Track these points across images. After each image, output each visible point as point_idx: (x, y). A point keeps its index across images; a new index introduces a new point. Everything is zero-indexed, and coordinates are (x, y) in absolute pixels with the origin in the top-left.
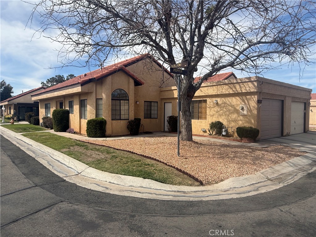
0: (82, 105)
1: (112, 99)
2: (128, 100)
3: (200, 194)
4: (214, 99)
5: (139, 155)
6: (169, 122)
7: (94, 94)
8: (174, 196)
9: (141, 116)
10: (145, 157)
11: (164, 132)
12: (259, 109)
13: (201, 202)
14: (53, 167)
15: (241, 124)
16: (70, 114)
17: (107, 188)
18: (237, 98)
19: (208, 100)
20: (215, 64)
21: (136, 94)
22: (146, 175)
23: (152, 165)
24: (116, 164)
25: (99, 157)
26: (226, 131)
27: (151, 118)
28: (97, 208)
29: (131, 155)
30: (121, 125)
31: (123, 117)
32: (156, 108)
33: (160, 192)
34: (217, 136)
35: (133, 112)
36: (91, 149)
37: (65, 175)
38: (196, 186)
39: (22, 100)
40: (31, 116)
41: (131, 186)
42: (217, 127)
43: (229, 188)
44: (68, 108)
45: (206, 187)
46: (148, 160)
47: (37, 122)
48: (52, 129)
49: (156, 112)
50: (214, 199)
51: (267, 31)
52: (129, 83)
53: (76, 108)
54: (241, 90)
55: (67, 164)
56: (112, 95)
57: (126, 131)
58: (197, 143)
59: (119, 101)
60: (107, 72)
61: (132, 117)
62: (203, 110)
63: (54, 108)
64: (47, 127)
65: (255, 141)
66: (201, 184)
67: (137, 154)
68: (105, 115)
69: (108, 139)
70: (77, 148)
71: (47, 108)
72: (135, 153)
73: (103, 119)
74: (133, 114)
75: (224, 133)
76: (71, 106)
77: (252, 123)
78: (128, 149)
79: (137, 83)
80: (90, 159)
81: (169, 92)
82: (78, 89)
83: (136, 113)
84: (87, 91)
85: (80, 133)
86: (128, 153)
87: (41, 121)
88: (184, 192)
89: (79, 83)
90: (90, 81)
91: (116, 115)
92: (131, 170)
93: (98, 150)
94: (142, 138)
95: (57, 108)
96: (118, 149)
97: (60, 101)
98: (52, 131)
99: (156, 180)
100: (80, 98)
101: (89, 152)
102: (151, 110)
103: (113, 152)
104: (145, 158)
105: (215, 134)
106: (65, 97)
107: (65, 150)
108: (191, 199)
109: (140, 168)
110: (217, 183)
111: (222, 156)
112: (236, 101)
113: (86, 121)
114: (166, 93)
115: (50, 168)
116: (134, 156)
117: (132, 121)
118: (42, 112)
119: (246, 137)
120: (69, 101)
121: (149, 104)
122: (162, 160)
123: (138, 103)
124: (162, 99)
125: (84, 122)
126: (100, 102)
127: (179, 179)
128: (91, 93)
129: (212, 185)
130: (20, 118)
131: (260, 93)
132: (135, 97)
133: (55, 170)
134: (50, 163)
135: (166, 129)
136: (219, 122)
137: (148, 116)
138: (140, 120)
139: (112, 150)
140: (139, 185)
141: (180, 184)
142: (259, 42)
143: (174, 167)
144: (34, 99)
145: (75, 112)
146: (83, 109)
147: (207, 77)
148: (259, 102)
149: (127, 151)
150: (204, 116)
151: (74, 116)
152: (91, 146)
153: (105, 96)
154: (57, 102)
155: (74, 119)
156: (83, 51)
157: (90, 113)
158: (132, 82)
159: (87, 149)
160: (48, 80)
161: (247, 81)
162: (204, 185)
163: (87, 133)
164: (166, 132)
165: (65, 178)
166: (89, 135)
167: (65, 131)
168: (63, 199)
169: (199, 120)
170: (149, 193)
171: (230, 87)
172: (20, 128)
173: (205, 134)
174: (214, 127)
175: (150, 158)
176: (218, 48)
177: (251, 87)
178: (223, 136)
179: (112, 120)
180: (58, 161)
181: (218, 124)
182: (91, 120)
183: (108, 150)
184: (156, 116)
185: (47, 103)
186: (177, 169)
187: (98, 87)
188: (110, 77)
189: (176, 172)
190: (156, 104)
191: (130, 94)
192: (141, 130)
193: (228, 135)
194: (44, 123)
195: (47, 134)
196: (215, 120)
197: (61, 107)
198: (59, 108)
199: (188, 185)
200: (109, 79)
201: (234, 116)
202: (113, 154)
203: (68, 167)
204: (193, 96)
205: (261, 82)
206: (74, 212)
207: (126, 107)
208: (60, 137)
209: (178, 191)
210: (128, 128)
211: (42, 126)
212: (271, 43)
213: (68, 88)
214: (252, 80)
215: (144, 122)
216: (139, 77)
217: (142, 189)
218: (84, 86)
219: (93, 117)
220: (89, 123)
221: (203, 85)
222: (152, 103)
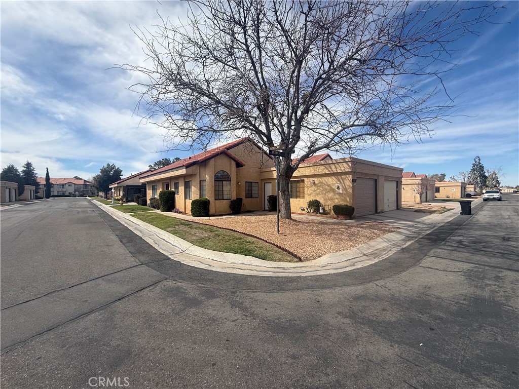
0: (187, 186)
1: (215, 181)
2: (230, 181)
3: (299, 270)
4: (311, 179)
5: (240, 233)
6: (269, 201)
7: (198, 176)
8: (274, 272)
9: (243, 196)
10: (247, 234)
11: (265, 210)
12: (353, 188)
13: (300, 277)
14: (159, 245)
15: (337, 202)
16: (176, 195)
17: (210, 265)
18: (333, 177)
19: (306, 180)
20: (312, 146)
21: (238, 175)
22: (248, 252)
23: (253, 243)
24: (219, 242)
25: (202, 236)
26: (323, 209)
27: (252, 197)
28: (200, 285)
29: (233, 233)
30: (224, 205)
31: (225, 197)
32: (256, 188)
33: (261, 268)
34: (314, 214)
35: (235, 192)
36: (195, 228)
37: (170, 253)
38: (295, 262)
39: (130, 183)
40: (139, 198)
41: (233, 263)
42: (315, 206)
43: (326, 263)
44: (174, 190)
45: (304, 263)
46: (249, 238)
47: (145, 203)
48: (158, 209)
49: (256, 192)
50: (312, 275)
51: (360, 115)
52: (231, 164)
53: (181, 189)
54: (336, 170)
55: (172, 242)
56: (215, 176)
57: (229, 211)
58: (296, 221)
59: (221, 182)
60: (210, 155)
61: (234, 197)
62: (301, 190)
63: (161, 190)
64: (154, 207)
65: (351, 218)
66: (300, 260)
67: (238, 232)
68: (208, 195)
69: (211, 218)
70: (182, 227)
71: (154, 189)
72: (236, 231)
73: (206, 199)
74: (235, 194)
75: (321, 211)
76: (177, 187)
77: (347, 201)
78: (230, 228)
79: (239, 165)
80: (194, 238)
81: (268, 173)
82: (183, 171)
83: (237, 194)
84: (191, 173)
85: (185, 213)
86: (231, 231)
87: (148, 202)
88: (284, 268)
89: (184, 166)
90: (194, 163)
91: (219, 195)
92: (233, 248)
93: (202, 229)
94: (244, 217)
95: (163, 189)
96: (220, 228)
97: (166, 182)
98: (159, 212)
99: (257, 257)
100: (184, 179)
101: (193, 231)
102: (252, 190)
103: (216, 231)
104: (246, 236)
105: (313, 212)
106: (170, 179)
107: (170, 229)
108: (290, 275)
109: (242, 246)
110: (315, 259)
111: (320, 233)
112: (331, 181)
113: (191, 201)
114: (266, 174)
115: (156, 247)
116: (236, 234)
117: (233, 200)
118: (149, 194)
119: (342, 214)
120: (175, 183)
121: (250, 184)
122: (262, 238)
123: (240, 183)
124: (262, 179)
125: (189, 203)
126: (204, 183)
127: (279, 256)
128: (195, 174)
129: (310, 261)
130: (129, 199)
131: (354, 172)
132: (237, 178)
133: (160, 248)
134: (157, 242)
135: (267, 208)
136: (316, 200)
137: (250, 195)
138: (241, 199)
139: (215, 229)
140: (240, 262)
141: (280, 260)
142: (352, 125)
143: (274, 244)
144: (142, 181)
145: (180, 194)
146: (188, 190)
147: (304, 159)
148: (354, 181)
149: (229, 229)
150: (302, 195)
151: (180, 197)
152: (195, 225)
153: (208, 177)
154: (163, 184)
155: (180, 199)
156: (187, 136)
157: (195, 194)
158: (234, 163)
159: (191, 228)
160: (155, 163)
161: (342, 161)
162: (303, 261)
163: (192, 212)
164: (266, 211)
165: (170, 256)
166: (194, 215)
167: (170, 211)
168: (167, 277)
169: (298, 199)
170: (250, 270)
171: (326, 167)
172: (129, 209)
173: (304, 212)
174: (312, 205)
175: (251, 236)
176: (314, 131)
177: (346, 168)
178: (320, 213)
179: (215, 200)
180: (164, 240)
181: (315, 203)
182: (195, 200)
183: (211, 228)
184: (256, 196)
185: (154, 185)
186: (277, 246)
187: (202, 169)
188: (213, 159)
189: (276, 249)
190: (256, 185)
191: (232, 175)
192: (242, 209)
193: (325, 213)
194: (151, 203)
195: (153, 214)
196: (312, 198)
197: (167, 188)
198: (165, 189)
199: (287, 262)
200: (212, 162)
201: (331, 195)
202: (216, 233)
203: (173, 245)
204: (291, 177)
205: (355, 162)
206: (178, 289)
207: (229, 188)
208: (166, 216)
209: (278, 268)
210: (230, 207)
211: (149, 207)
212: (363, 125)
213: (173, 170)
214: (347, 160)
215: (246, 201)
216: (241, 159)
217: (244, 265)
218: (188, 169)
219: (198, 197)
220: (194, 203)
221: (300, 165)
222: (253, 183)
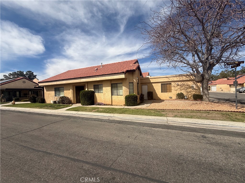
0: (113, 87)
4: (176, 83)
16: (96, 93)
34: (181, 99)
35: (140, 90)
52: (139, 74)
53: (107, 89)
61: (140, 93)
62: (169, 88)
68: (135, 92)
71: (59, 90)
85: (111, 105)
89: (123, 72)
95: (73, 90)
100: (111, 82)
112: (189, 83)
118: (50, 94)
120: (94, 85)
124: (141, 83)
125: (117, 98)
126: (131, 85)
136: (181, 93)
145: (104, 92)
150: (170, 91)
153: (135, 80)
154: (73, 86)
155: (104, 96)
167: (93, 104)
169: (167, 93)
173: (171, 99)
178: (185, 99)
182: (127, 96)
185: (58, 87)
187: (130, 76)
200: (136, 71)
